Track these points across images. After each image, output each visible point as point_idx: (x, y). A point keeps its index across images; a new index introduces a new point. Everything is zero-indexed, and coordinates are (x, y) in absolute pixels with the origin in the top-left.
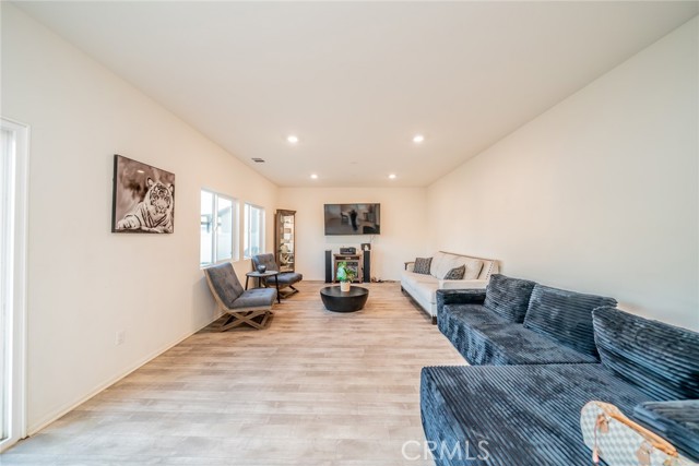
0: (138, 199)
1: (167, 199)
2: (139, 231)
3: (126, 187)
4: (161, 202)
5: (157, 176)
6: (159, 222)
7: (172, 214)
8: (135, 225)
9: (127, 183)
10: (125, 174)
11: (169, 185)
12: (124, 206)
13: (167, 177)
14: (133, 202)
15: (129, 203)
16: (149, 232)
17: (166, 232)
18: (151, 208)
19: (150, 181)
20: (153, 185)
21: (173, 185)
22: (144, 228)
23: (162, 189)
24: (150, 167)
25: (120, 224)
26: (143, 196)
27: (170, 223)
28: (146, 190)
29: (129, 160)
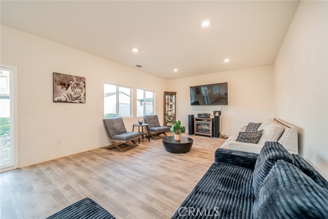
0: (65, 89)
1: (81, 88)
2: (66, 102)
3: (58, 85)
4: (78, 90)
5: (75, 79)
6: (77, 98)
7: (85, 95)
8: (64, 99)
9: (59, 83)
10: (57, 79)
11: (82, 83)
12: (57, 92)
13: (80, 79)
14: (62, 90)
15: (60, 90)
16: (71, 102)
17: (81, 102)
18: (72, 93)
19: (71, 82)
20: (72, 83)
21: (84, 83)
22: (68, 101)
23: (78, 85)
24: (71, 76)
25: (56, 99)
26: (67, 88)
27: (83, 99)
28: (69, 85)
29: (59, 74)
